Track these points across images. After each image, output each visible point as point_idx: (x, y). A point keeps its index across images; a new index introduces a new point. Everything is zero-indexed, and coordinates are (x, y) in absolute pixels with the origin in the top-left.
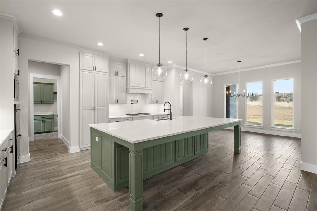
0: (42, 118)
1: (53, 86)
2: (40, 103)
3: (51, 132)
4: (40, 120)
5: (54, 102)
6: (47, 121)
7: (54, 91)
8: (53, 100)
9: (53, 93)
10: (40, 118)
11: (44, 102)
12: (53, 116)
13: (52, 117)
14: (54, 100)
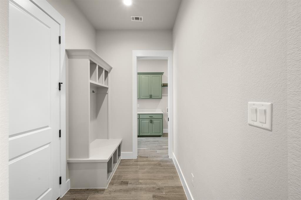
0: (150, 118)
1: (161, 76)
2: (149, 98)
3: (159, 136)
4: (148, 120)
5: (163, 97)
6: (155, 121)
7: (163, 82)
8: (161, 94)
9: (162, 85)
10: (148, 117)
11: (153, 97)
12: (161, 115)
13: (160, 117)
14: (163, 94)
